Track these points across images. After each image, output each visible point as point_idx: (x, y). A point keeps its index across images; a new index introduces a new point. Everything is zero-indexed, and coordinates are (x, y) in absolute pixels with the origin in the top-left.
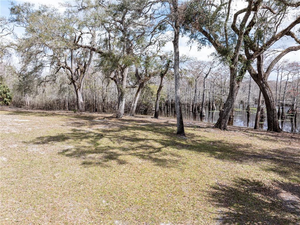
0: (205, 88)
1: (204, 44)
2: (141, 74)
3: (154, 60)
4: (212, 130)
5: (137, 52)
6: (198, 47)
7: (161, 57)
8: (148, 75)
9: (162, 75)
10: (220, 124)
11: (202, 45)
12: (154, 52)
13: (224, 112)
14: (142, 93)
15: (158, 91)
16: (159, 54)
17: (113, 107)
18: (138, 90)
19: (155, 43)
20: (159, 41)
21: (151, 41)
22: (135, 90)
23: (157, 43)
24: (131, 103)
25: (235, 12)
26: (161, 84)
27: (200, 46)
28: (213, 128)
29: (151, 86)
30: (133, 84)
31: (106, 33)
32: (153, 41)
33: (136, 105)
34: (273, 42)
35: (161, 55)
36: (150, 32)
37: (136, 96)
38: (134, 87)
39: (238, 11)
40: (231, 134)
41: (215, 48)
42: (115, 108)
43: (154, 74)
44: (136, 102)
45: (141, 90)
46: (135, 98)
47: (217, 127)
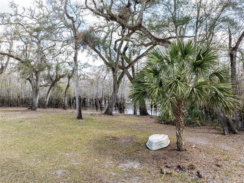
0: (104, 87)
1: (97, 58)
2: (52, 76)
3: (63, 65)
4: (103, 115)
5: (49, 58)
6: (93, 60)
7: (69, 63)
8: (58, 76)
9: (69, 77)
10: (108, 111)
11: (95, 59)
12: (63, 59)
13: (110, 103)
14: (54, 90)
15: (66, 89)
16: (67, 61)
17: (27, 102)
18: (50, 88)
19: (64, 53)
20: (67, 51)
21: (61, 51)
22: (48, 88)
23: (66, 52)
24: (44, 99)
25: (115, 40)
26: (68, 84)
27: (94, 60)
28: (104, 114)
29: (61, 85)
30: (46, 84)
31: (23, 45)
32: (62, 51)
33: (48, 100)
34: (138, 60)
35: (69, 61)
36: (58, 50)
37: (48, 92)
38: (47, 86)
39: (117, 39)
40: (114, 117)
41: (104, 61)
42: (29, 104)
43: (63, 76)
44: (48, 98)
45: (52, 88)
46: (47, 95)
47: (106, 114)
